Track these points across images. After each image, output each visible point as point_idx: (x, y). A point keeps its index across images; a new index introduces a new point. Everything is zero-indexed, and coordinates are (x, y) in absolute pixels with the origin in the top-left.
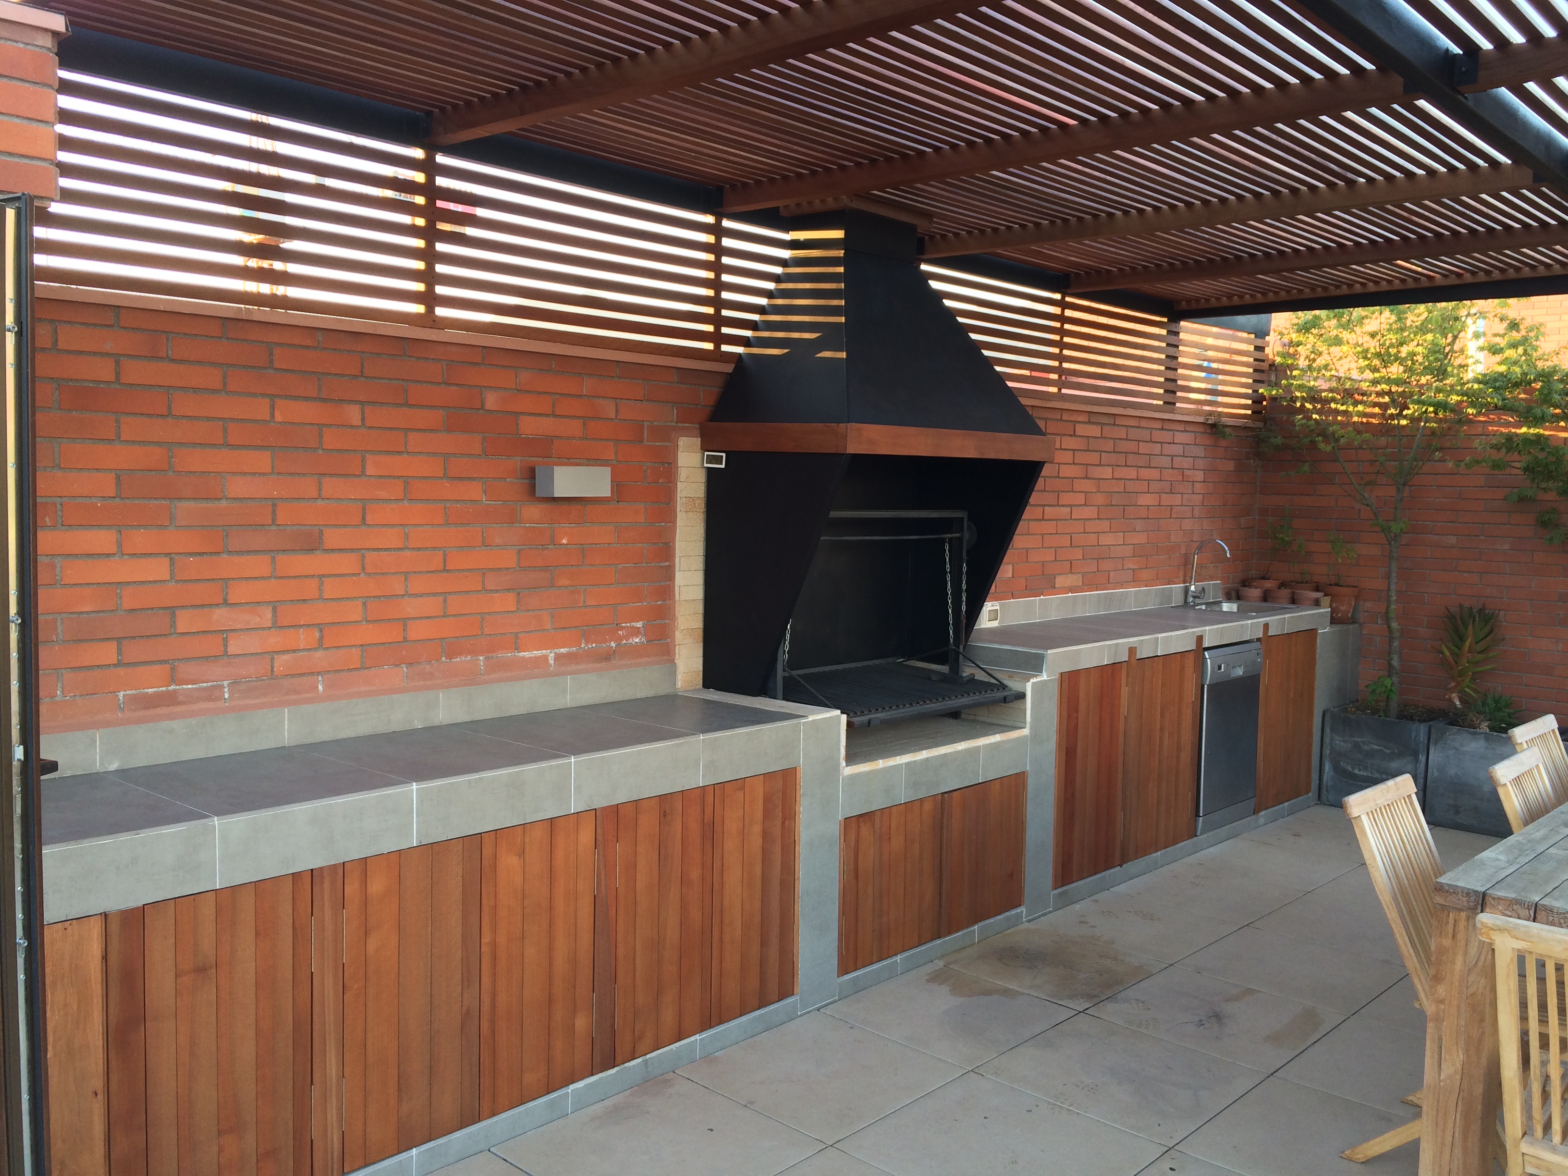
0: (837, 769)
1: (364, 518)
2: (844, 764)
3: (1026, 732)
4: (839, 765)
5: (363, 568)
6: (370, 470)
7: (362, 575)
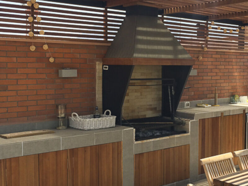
0: (133, 142)
1: (17, 83)
2: (134, 141)
3: (189, 134)
4: (133, 141)
5: (17, 94)
6: (19, 72)
7: (17, 96)
